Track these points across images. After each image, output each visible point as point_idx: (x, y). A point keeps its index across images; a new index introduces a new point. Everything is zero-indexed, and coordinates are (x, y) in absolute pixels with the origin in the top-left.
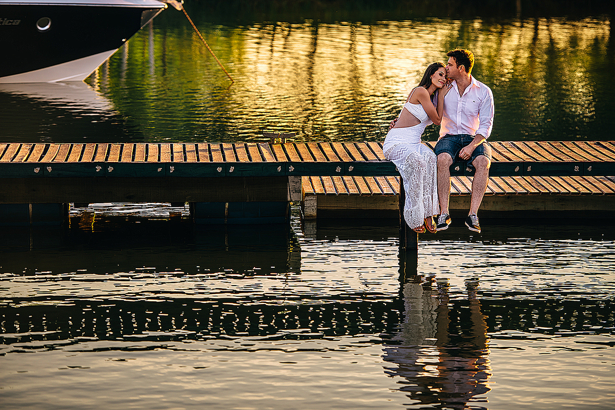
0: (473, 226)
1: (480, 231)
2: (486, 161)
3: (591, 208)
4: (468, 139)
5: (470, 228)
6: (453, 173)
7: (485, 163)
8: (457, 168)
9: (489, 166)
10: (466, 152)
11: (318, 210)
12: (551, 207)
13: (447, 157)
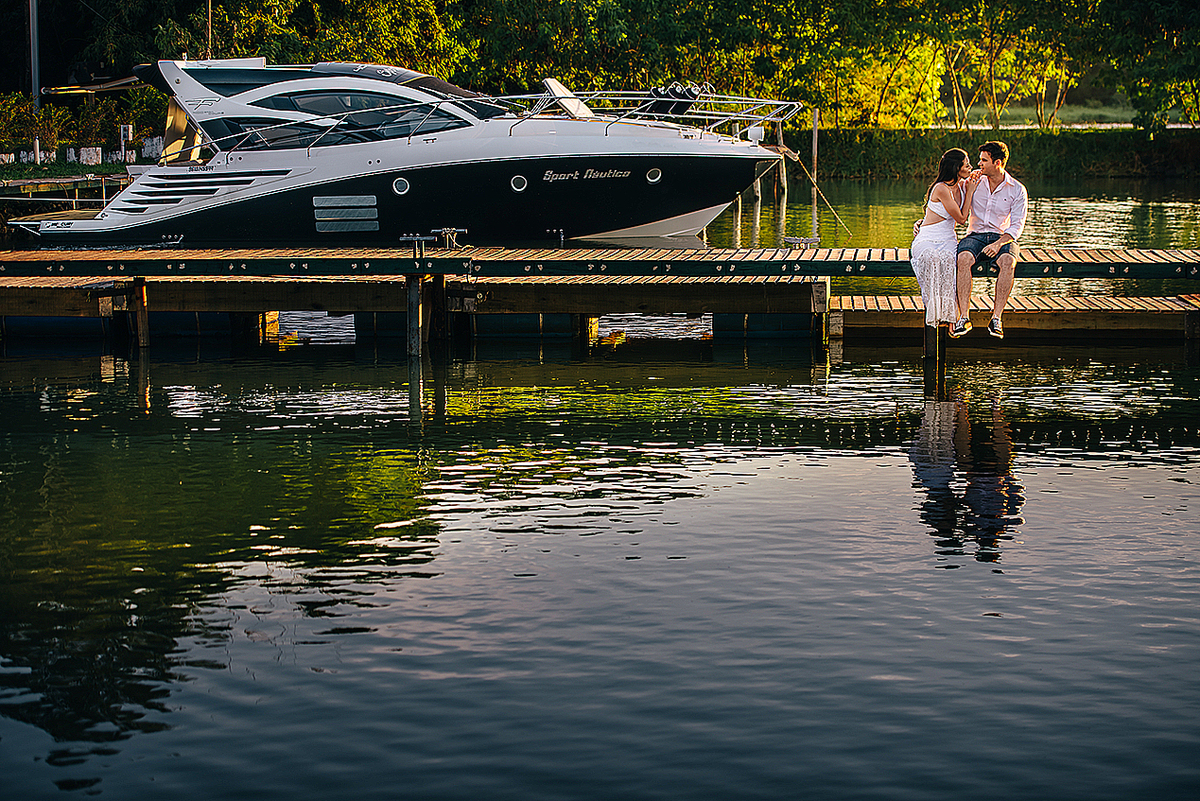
0: (994, 331)
1: (1002, 337)
2: (1011, 259)
3: (1146, 327)
4: (995, 237)
5: (992, 333)
6: (975, 273)
7: (1009, 262)
8: (980, 268)
9: (1014, 265)
10: (991, 249)
11: (844, 329)
12: (1102, 325)
13: (969, 257)
